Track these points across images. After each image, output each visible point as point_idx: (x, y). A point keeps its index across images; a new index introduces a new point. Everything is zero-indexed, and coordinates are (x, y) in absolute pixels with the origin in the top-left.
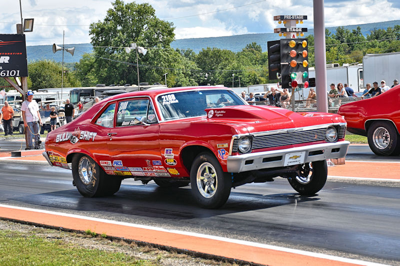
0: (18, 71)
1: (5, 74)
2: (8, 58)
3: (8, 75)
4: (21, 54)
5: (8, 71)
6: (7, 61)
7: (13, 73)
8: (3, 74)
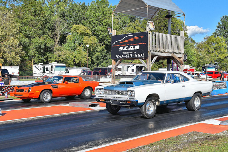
0: (143, 54)
1: (137, 56)
2: (139, 46)
3: (138, 57)
4: (145, 43)
5: (138, 54)
6: (138, 49)
7: (141, 55)
8: (136, 56)
